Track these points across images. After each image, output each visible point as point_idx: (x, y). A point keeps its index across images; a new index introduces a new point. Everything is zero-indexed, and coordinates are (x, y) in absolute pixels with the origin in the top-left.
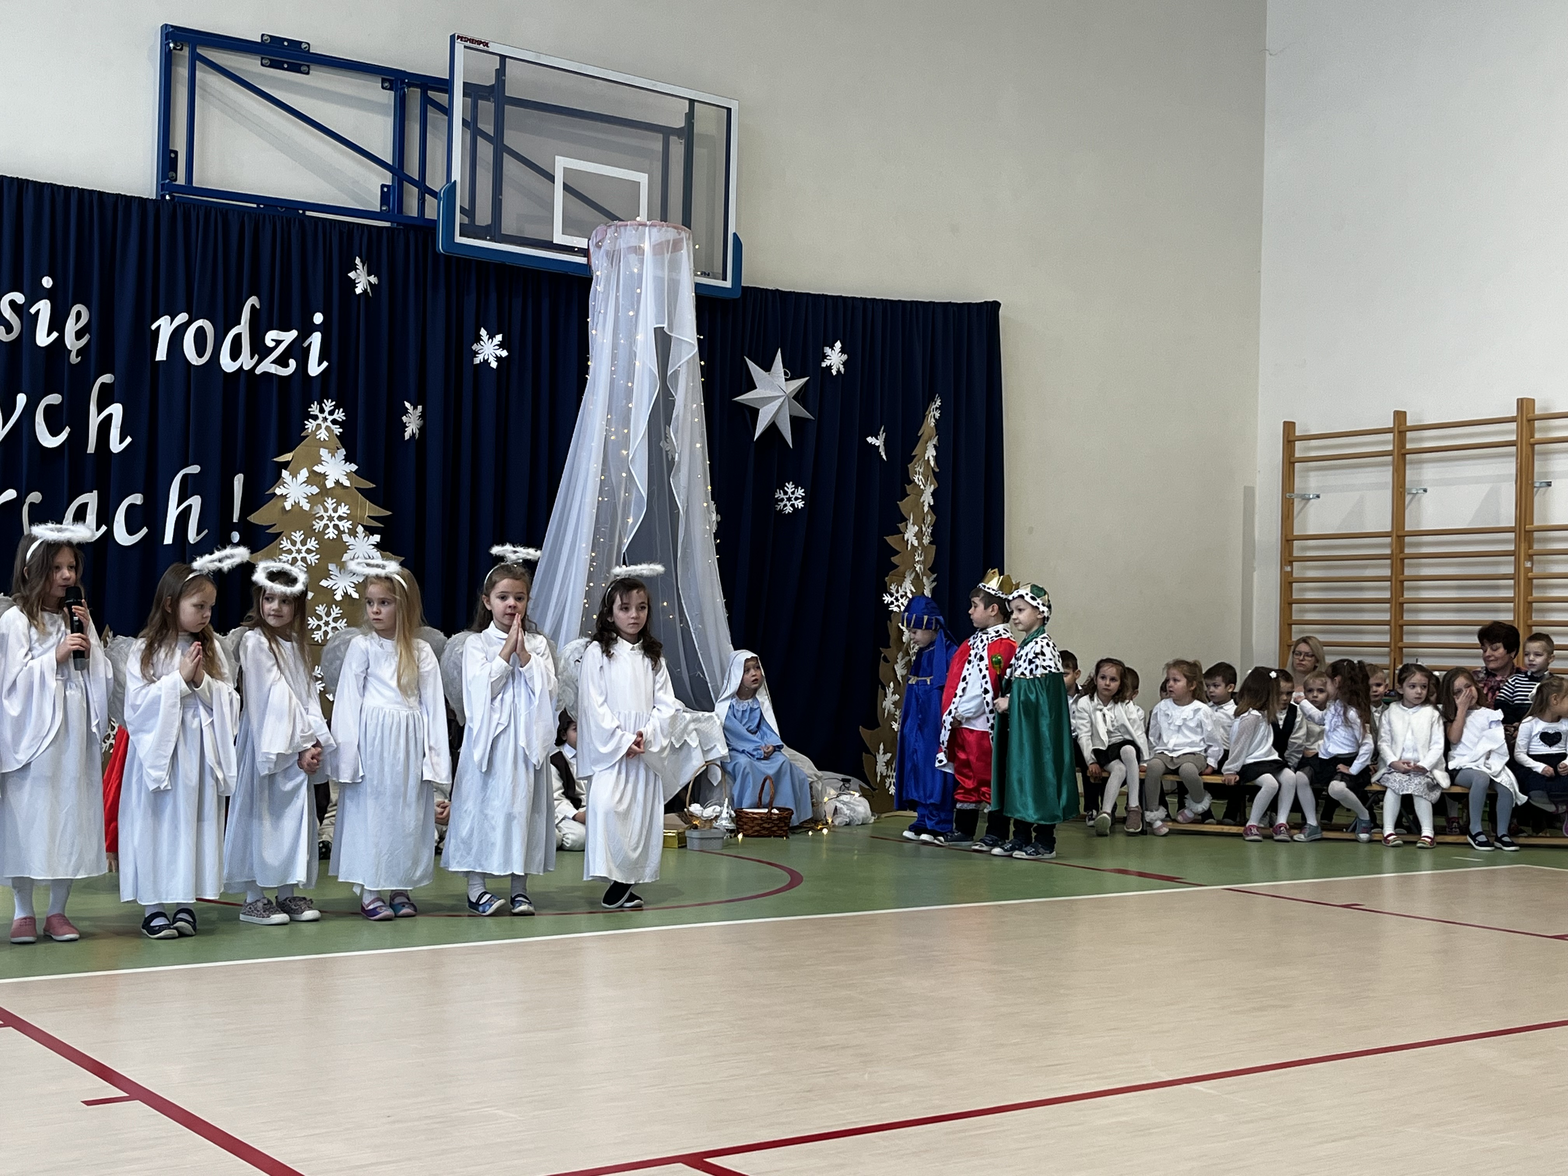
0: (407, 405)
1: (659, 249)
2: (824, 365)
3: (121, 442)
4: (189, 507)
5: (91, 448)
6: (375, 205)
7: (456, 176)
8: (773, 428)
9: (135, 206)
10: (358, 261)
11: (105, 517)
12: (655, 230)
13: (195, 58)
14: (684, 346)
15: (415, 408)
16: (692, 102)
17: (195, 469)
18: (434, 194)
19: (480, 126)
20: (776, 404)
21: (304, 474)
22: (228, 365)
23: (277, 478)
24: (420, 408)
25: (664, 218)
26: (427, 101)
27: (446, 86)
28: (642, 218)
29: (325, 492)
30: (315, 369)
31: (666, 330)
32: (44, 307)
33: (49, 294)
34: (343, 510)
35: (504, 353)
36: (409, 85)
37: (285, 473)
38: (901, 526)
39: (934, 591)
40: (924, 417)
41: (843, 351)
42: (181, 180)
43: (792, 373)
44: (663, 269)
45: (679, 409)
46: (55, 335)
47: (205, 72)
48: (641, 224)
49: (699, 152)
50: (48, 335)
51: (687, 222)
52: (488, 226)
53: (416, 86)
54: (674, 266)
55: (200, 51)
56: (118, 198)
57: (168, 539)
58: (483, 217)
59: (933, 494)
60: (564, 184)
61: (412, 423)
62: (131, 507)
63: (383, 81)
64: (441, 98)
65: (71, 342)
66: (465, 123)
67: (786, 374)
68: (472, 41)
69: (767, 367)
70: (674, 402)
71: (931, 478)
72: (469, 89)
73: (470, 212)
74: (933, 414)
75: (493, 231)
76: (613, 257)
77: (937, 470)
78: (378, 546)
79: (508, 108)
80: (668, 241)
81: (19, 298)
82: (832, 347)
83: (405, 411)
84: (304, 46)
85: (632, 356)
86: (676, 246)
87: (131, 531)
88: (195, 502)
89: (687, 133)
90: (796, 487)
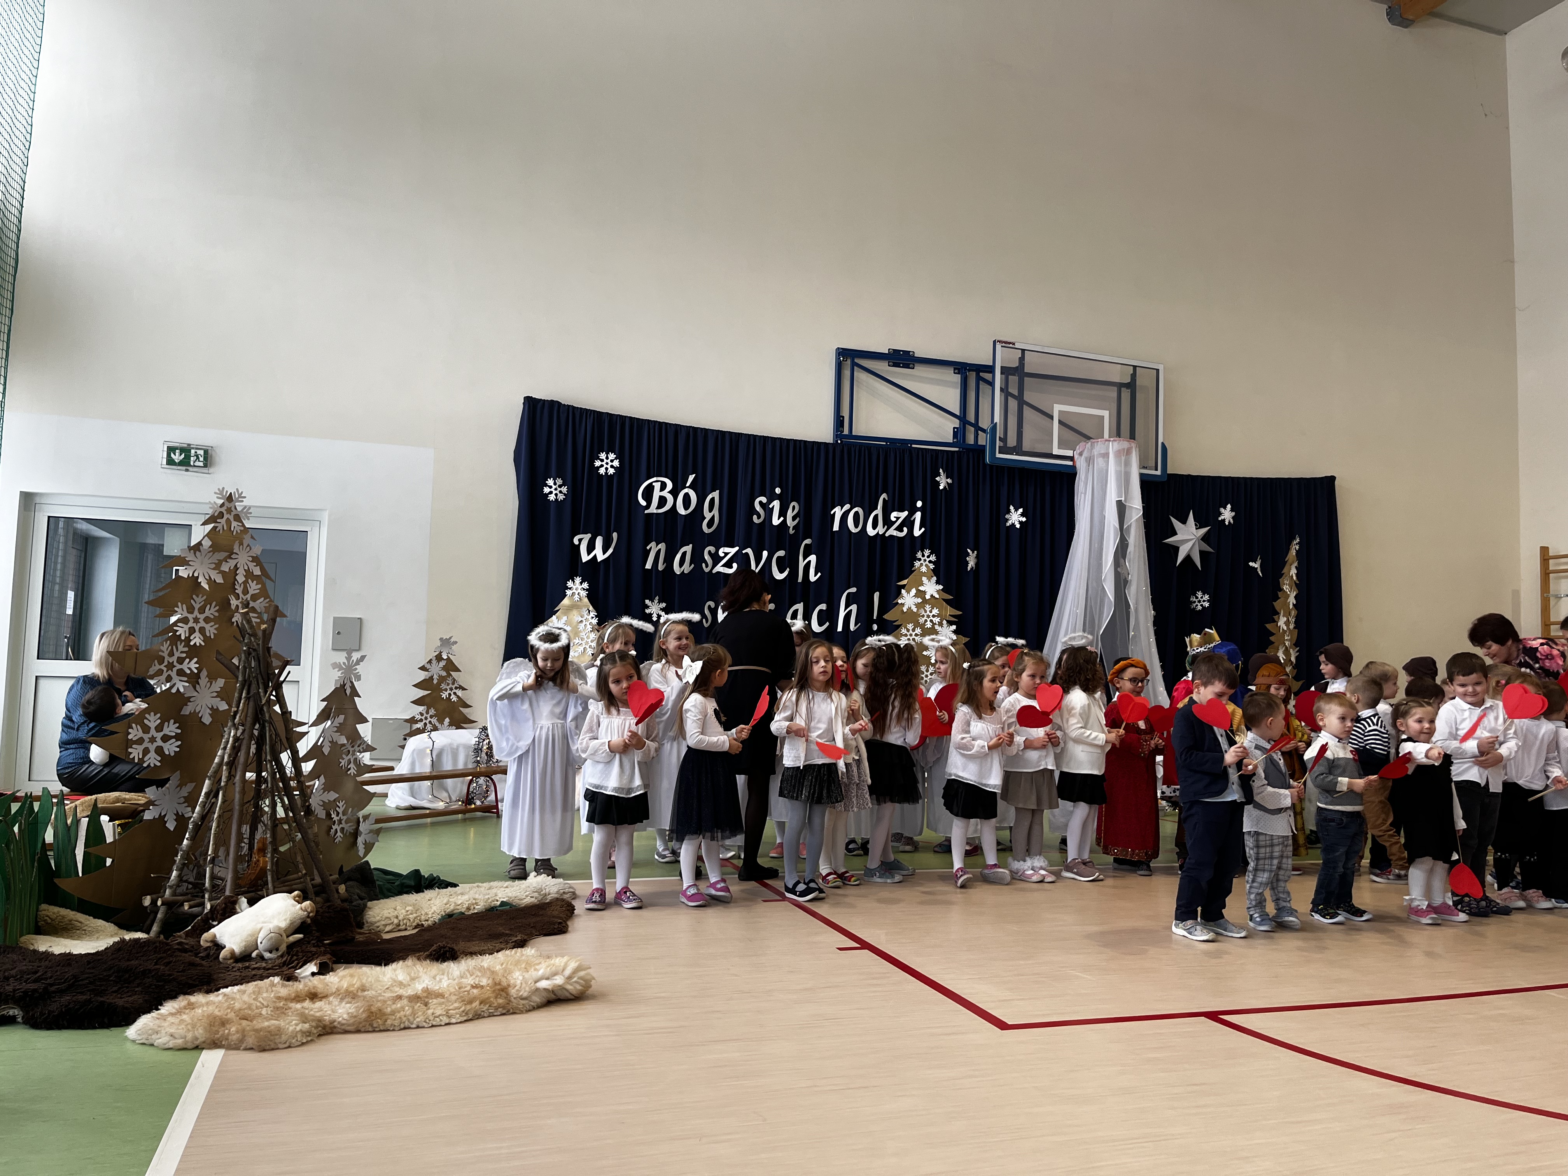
0: (969, 551)
1: (1118, 454)
2: (1220, 519)
3: (815, 576)
4: (851, 610)
5: (800, 580)
6: (950, 439)
7: (997, 419)
8: (1188, 558)
9: (822, 447)
10: (941, 471)
11: (807, 617)
12: (1115, 444)
13: (854, 365)
14: (1134, 511)
15: (973, 552)
16: (1135, 367)
17: (854, 590)
18: (984, 431)
19: (1010, 390)
20: (1190, 544)
21: (914, 591)
22: (871, 532)
23: (899, 594)
24: (976, 552)
25: (1119, 435)
26: (979, 379)
27: (990, 369)
28: (1106, 435)
29: (925, 601)
30: (917, 532)
31: (1123, 502)
32: (776, 504)
33: (779, 497)
34: (935, 611)
35: (1024, 519)
36: (969, 370)
37: (903, 591)
38: (1276, 617)
39: (1297, 658)
40: (1288, 550)
41: (1232, 510)
42: (846, 431)
43: (1200, 524)
44: (1121, 466)
45: (1131, 549)
46: (782, 519)
47: (858, 372)
48: (1106, 440)
49: (1139, 396)
50: (779, 519)
51: (1132, 436)
52: (1015, 447)
53: (973, 370)
54: (1127, 464)
55: (856, 360)
56: (814, 443)
57: (840, 629)
58: (1012, 442)
59: (1295, 597)
60: (1059, 420)
61: (971, 562)
62: (820, 611)
63: (955, 369)
64: (988, 376)
65: (790, 523)
66: (1002, 390)
67: (1196, 525)
68: (1006, 343)
69: (1184, 521)
70: (1128, 544)
71: (1294, 587)
72: (1004, 370)
73: (1004, 440)
74: (1295, 547)
75: (1018, 450)
76: (1090, 461)
77: (1298, 582)
78: (955, 632)
79: (1025, 378)
80: (1124, 449)
81: (764, 499)
82: (1225, 508)
83: (968, 555)
84: (911, 353)
85: (1103, 518)
86: (1128, 452)
87: (820, 624)
88: (854, 608)
89: (1131, 386)
90: (1204, 594)
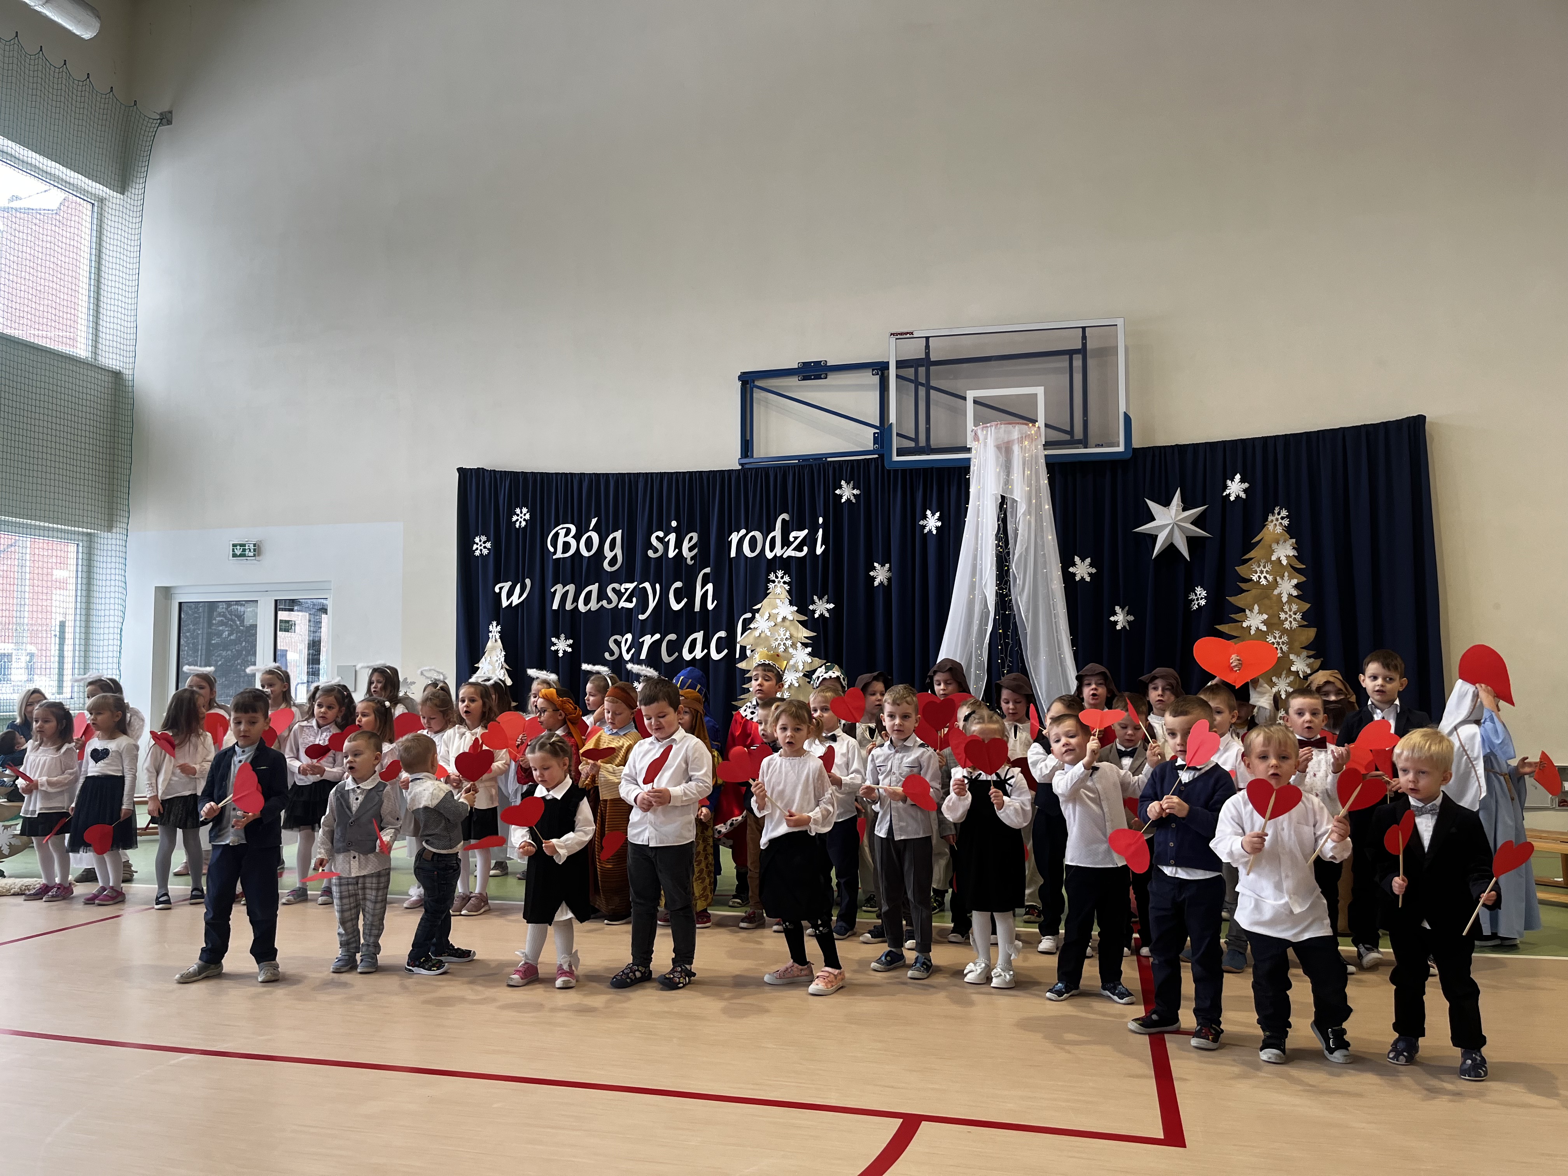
0: (876, 564)
2: (1224, 494)
3: (712, 604)
5: (697, 608)
6: (870, 446)
7: (893, 419)
8: (1170, 547)
9: (726, 474)
10: (843, 483)
11: (706, 645)
13: (753, 385)
15: (884, 566)
16: (1084, 328)
20: (1167, 530)
21: (768, 614)
22: (769, 555)
23: (756, 617)
24: (887, 565)
27: (888, 365)
29: (778, 625)
32: (672, 537)
33: (676, 530)
34: (788, 634)
35: (939, 524)
37: (758, 615)
38: (1234, 615)
40: (1260, 526)
41: (1242, 481)
42: (752, 456)
43: (1189, 505)
46: (677, 550)
49: (1091, 361)
50: (674, 551)
52: (924, 446)
55: (754, 381)
59: (1299, 587)
61: (881, 575)
62: (719, 638)
63: (873, 370)
65: (686, 553)
67: (1180, 506)
68: (904, 334)
69: (1166, 504)
71: (1290, 573)
72: (900, 364)
73: (917, 439)
74: (1277, 523)
75: (926, 449)
78: (810, 654)
81: (661, 534)
82: (1232, 479)
83: (874, 568)
84: (823, 363)
87: (719, 652)
89: (1083, 351)
90: (1202, 590)
